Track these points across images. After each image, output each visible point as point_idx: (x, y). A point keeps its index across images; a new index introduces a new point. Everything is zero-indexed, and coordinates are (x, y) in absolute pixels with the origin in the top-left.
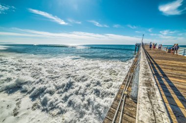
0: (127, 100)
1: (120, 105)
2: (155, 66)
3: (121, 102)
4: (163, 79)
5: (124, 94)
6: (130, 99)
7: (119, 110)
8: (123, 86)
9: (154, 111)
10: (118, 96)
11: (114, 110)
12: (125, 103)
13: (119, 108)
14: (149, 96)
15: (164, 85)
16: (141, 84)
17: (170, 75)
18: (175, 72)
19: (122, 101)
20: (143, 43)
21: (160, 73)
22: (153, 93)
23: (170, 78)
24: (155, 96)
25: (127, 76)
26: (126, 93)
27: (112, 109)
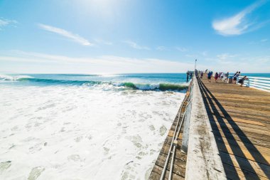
0: (178, 152)
1: (169, 160)
2: (214, 102)
3: (170, 157)
4: (225, 121)
5: (173, 145)
6: (182, 151)
7: (166, 169)
8: (172, 131)
9: (207, 171)
10: (166, 148)
11: (160, 169)
12: (175, 158)
13: (167, 166)
14: (202, 149)
15: (227, 128)
16: (192, 132)
17: (234, 114)
18: (239, 110)
19: (171, 154)
20: (196, 71)
21: (220, 112)
22: (207, 144)
23: (234, 119)
24: (210, 148)
25: (177, 117)
26: (176, 142)
27: (157, 167)
